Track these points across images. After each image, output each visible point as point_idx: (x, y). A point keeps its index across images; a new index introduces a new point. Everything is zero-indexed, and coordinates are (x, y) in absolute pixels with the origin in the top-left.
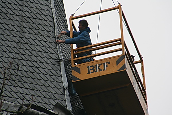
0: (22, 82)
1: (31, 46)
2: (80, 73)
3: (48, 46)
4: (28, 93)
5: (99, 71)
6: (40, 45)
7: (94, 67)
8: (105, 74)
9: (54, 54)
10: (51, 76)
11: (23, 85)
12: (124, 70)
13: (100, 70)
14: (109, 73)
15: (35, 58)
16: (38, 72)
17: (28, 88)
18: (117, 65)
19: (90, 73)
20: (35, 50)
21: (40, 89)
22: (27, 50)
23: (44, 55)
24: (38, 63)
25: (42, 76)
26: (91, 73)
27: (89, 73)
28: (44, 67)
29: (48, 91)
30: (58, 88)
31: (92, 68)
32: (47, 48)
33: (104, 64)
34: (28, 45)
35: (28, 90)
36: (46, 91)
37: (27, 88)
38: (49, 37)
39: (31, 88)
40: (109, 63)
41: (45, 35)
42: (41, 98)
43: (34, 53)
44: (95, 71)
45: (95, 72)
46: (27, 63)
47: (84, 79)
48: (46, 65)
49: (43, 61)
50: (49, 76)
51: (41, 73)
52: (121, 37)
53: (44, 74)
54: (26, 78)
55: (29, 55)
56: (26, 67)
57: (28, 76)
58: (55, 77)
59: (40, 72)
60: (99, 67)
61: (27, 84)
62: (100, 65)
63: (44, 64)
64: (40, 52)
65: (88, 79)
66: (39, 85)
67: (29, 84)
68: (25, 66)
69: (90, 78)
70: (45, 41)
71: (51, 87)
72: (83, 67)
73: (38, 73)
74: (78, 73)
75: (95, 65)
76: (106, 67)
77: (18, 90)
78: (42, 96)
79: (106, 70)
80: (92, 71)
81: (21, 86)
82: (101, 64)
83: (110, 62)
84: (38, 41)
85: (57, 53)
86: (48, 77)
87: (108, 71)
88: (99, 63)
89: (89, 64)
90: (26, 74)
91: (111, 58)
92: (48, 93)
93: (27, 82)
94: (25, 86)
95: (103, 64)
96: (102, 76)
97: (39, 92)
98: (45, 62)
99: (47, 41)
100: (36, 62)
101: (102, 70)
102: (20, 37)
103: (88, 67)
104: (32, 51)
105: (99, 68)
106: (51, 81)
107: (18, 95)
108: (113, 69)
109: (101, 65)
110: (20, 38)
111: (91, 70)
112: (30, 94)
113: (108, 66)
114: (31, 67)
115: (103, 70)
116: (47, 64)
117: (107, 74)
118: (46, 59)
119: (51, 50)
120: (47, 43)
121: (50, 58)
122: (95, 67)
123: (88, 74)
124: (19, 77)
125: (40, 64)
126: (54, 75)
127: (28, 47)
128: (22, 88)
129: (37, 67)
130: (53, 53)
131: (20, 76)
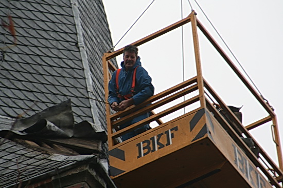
0: (11, 80)
1: (28, 22)
2: (124, 160)
3: (58, 21)
4: (23, 97)
5: (159, 148)
6: (44, 19)
7: (149, 144)
8: (170, 152)
9: (69, 34)
10: (64, 69)
11: (13, 84)
12: (205, 137)
13: (161, 146)
14: (176, 150)
15: (35, 42)
16: (40, 63)
17: (22, 89)
18: (191, 130)
19: (142, 155)
20: (35, 28)
21: (44, 90)
22: (21, 29)
23: (50, 36)
24: (40, 48)
25: (47, 69)
26: (144, 154)
27: (140, 156)
28: (51, 55)
29: (58, 92)
30: (76, 88)
31: (146, 144)
32: (57, 24)
33: (167, 132)
34: (22, 20)
35: (23, 91)
36: (55, 93)
37: (20, 90)
38: (60, 6)
39: (27, 89)
40: (176, 129)
41: (53, 4)
42: (46, 104)
43: (33, 33)
44: (152, 149)
45: (152, 151)
46: (20, 49)
47: (131, 170)
48: (55, 52)
49: (50, 46)
50: (61, 69)
51: (46, 65)
52: (196, 75)
53: (51, 66)
54: (18, 73)
55: (24, 37)
56: (19, 55)
57: (22, 70)
58: (71, 70)
59: (44, 64)
60: (158, 140)
61: (19, 83)
62: (159, 136)
63: (52, 50)
64: (44, 30)
65: (140, 167)
66: (43, 84)
67: (23, 82)
68: (16, 53)
69: (142, 165)
70: (53, 14)
71: (65, 86)
72: (129, 146)
73: (40, 65)
74: (120, 160)
75: (151, 139)
76: (172, 138)
77: (5, 92)
78: (48, 101)
79: (171, 143)
80: (146, 150)
81: (9, 86)
82: (162, 134)
83: (178, 126)
84: (39, 13)
85: (75, 32)
86: (59, 70)
87: (175, 145)
88: (159, 133)
89: (141, 138)
90: (19, 66)
91: (179, 119)
92: (59, 96)
93: (21, 79)
94: (18, 86)
95: (165, 133)
96: (165, 156)
97: (42, 94)
98: (52, 47)
99: (57, 13)
100: (36, 46)
101: (163, 146)
102: (7, 8)
103: (139, 145)
104: (30, 30)
105: (158, 143)
106: (64, 77)
107: (4, 101)
108: (185, 139)
109: (162, 136)
110: (7, 10)
111: (144, 149)
112: (26, 99)
113: (175, 136)
114: (28, 54)
115: (167, 145)
116: (57, 50)
117: (174, 151)
118: (54, 43)
119: (64, 28)
120: (56, 16)
121: (63, 40)
122: (151, 141)
123: (138, 157)
124: (7, 72)
125: (44, 50)
126: (69, 67)
127: (23, 23)
128: (12, 90)
129: (38, 55)
130: (67, 31)
131: (7, 70)
